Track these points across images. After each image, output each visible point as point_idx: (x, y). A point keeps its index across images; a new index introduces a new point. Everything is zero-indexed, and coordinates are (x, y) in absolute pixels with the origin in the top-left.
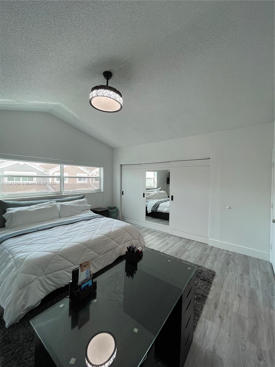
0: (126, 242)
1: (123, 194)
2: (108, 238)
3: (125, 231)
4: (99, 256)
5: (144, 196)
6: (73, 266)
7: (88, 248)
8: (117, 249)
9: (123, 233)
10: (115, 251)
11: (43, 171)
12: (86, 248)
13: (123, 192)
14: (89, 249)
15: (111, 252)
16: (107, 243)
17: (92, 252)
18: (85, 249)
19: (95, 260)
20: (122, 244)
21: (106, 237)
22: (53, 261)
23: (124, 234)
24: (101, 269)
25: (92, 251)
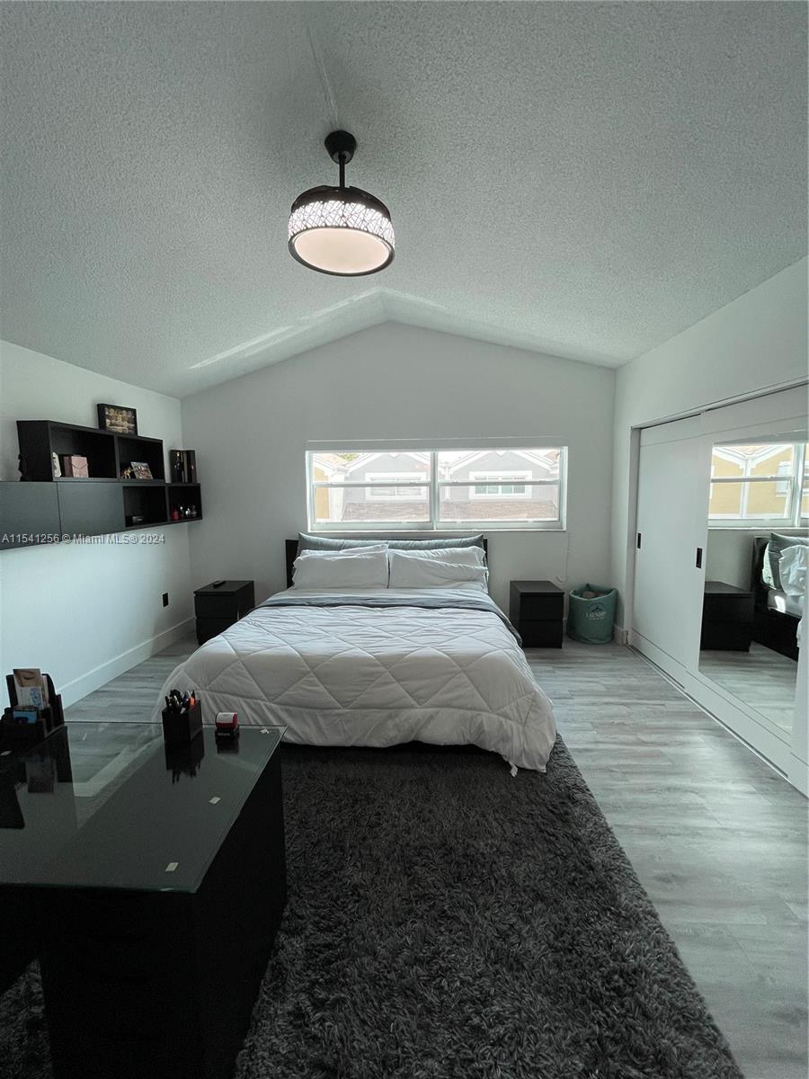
0: (449, 706)
1: (639, 547)
2: (383, 669)
3: (458, 668)
4: (339, 708)
5: (699, 564)
6: (263, 700)
7: (312, 674)
8: (405, 713)
9: (451, 673)
10: (397, 716)
11: (547, 467)
12: (309, 672)
13: (640, 535)
14: (315, 679)
15: (385, 713)
16: (373, 681)
17: (321, 688)
18: (305, 674)
19: (326, 712)
20: (427, 707)
21: (378, 666)
22: (229, 669)
23: (449, 676)
24: (339, 745)
25: (322, 686)
